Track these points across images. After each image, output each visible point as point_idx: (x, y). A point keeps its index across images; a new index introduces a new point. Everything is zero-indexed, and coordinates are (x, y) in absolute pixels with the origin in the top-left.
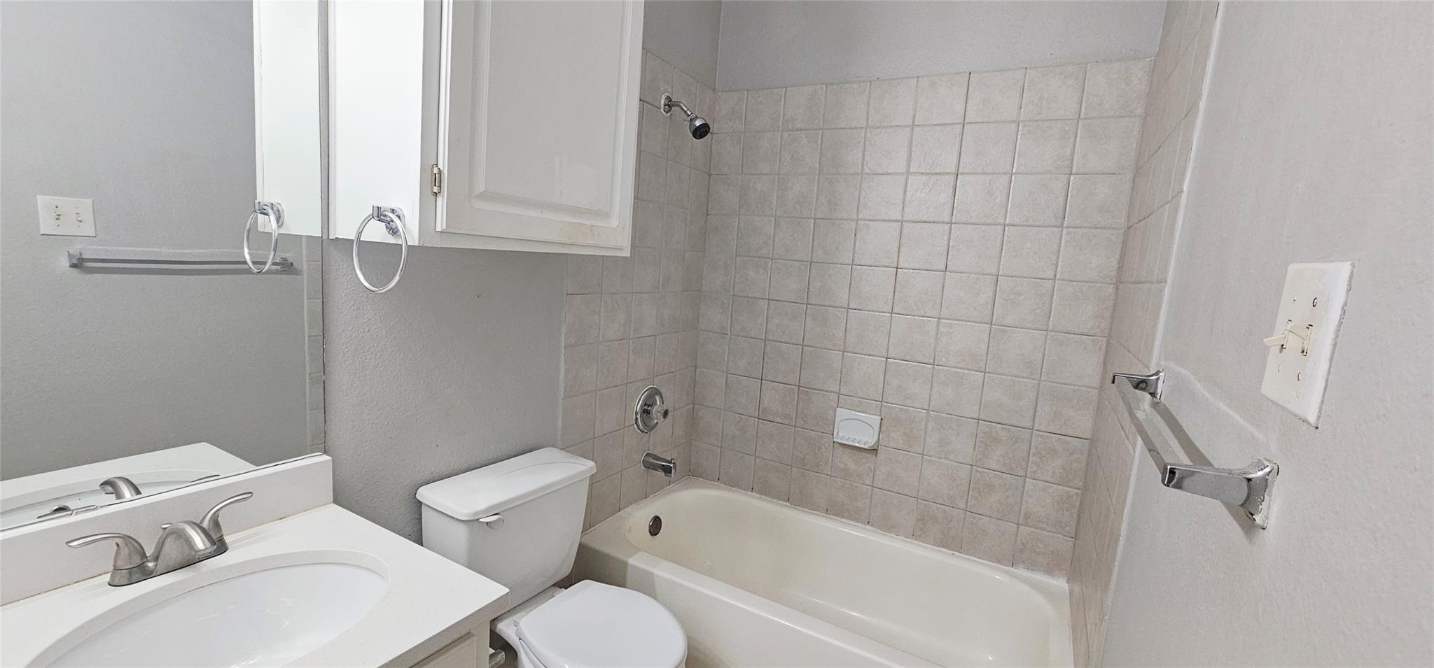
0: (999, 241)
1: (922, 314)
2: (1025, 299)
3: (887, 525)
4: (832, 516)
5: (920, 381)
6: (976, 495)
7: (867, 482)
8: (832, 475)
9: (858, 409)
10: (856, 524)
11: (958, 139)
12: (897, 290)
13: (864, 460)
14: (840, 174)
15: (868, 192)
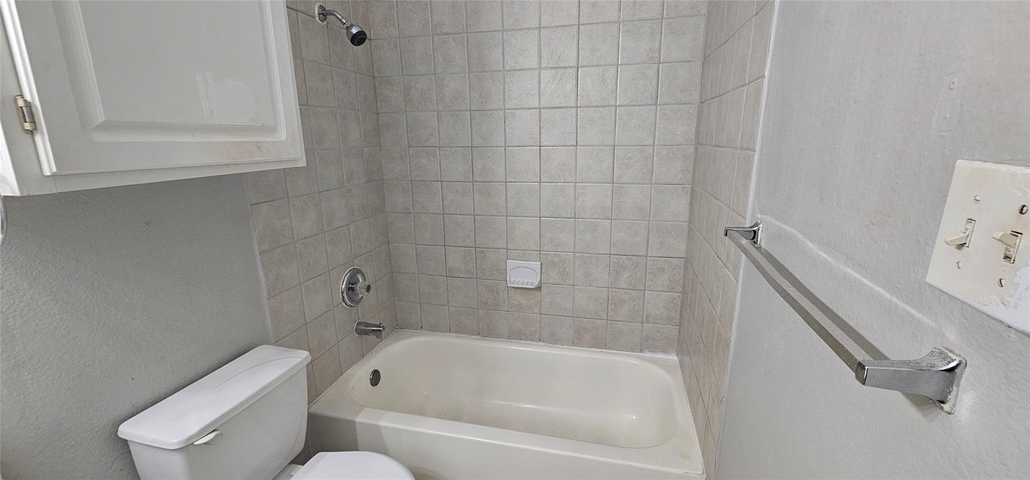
0: (613, 119)
1: (562, 181)
2: (635, 161)
3: (553, 340)
4: (513, 340)
5: (566, 232)
6: (614, 308)
7: (536, 311)
8: (510, 310)
9: (522, 259)
10: (531, 343)
11: (576, 38)
12: (542, 164)
13: (532, 296)
14: (486, 71)
15: (510, 85)
